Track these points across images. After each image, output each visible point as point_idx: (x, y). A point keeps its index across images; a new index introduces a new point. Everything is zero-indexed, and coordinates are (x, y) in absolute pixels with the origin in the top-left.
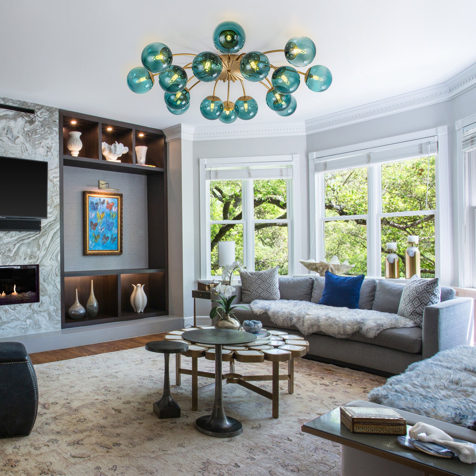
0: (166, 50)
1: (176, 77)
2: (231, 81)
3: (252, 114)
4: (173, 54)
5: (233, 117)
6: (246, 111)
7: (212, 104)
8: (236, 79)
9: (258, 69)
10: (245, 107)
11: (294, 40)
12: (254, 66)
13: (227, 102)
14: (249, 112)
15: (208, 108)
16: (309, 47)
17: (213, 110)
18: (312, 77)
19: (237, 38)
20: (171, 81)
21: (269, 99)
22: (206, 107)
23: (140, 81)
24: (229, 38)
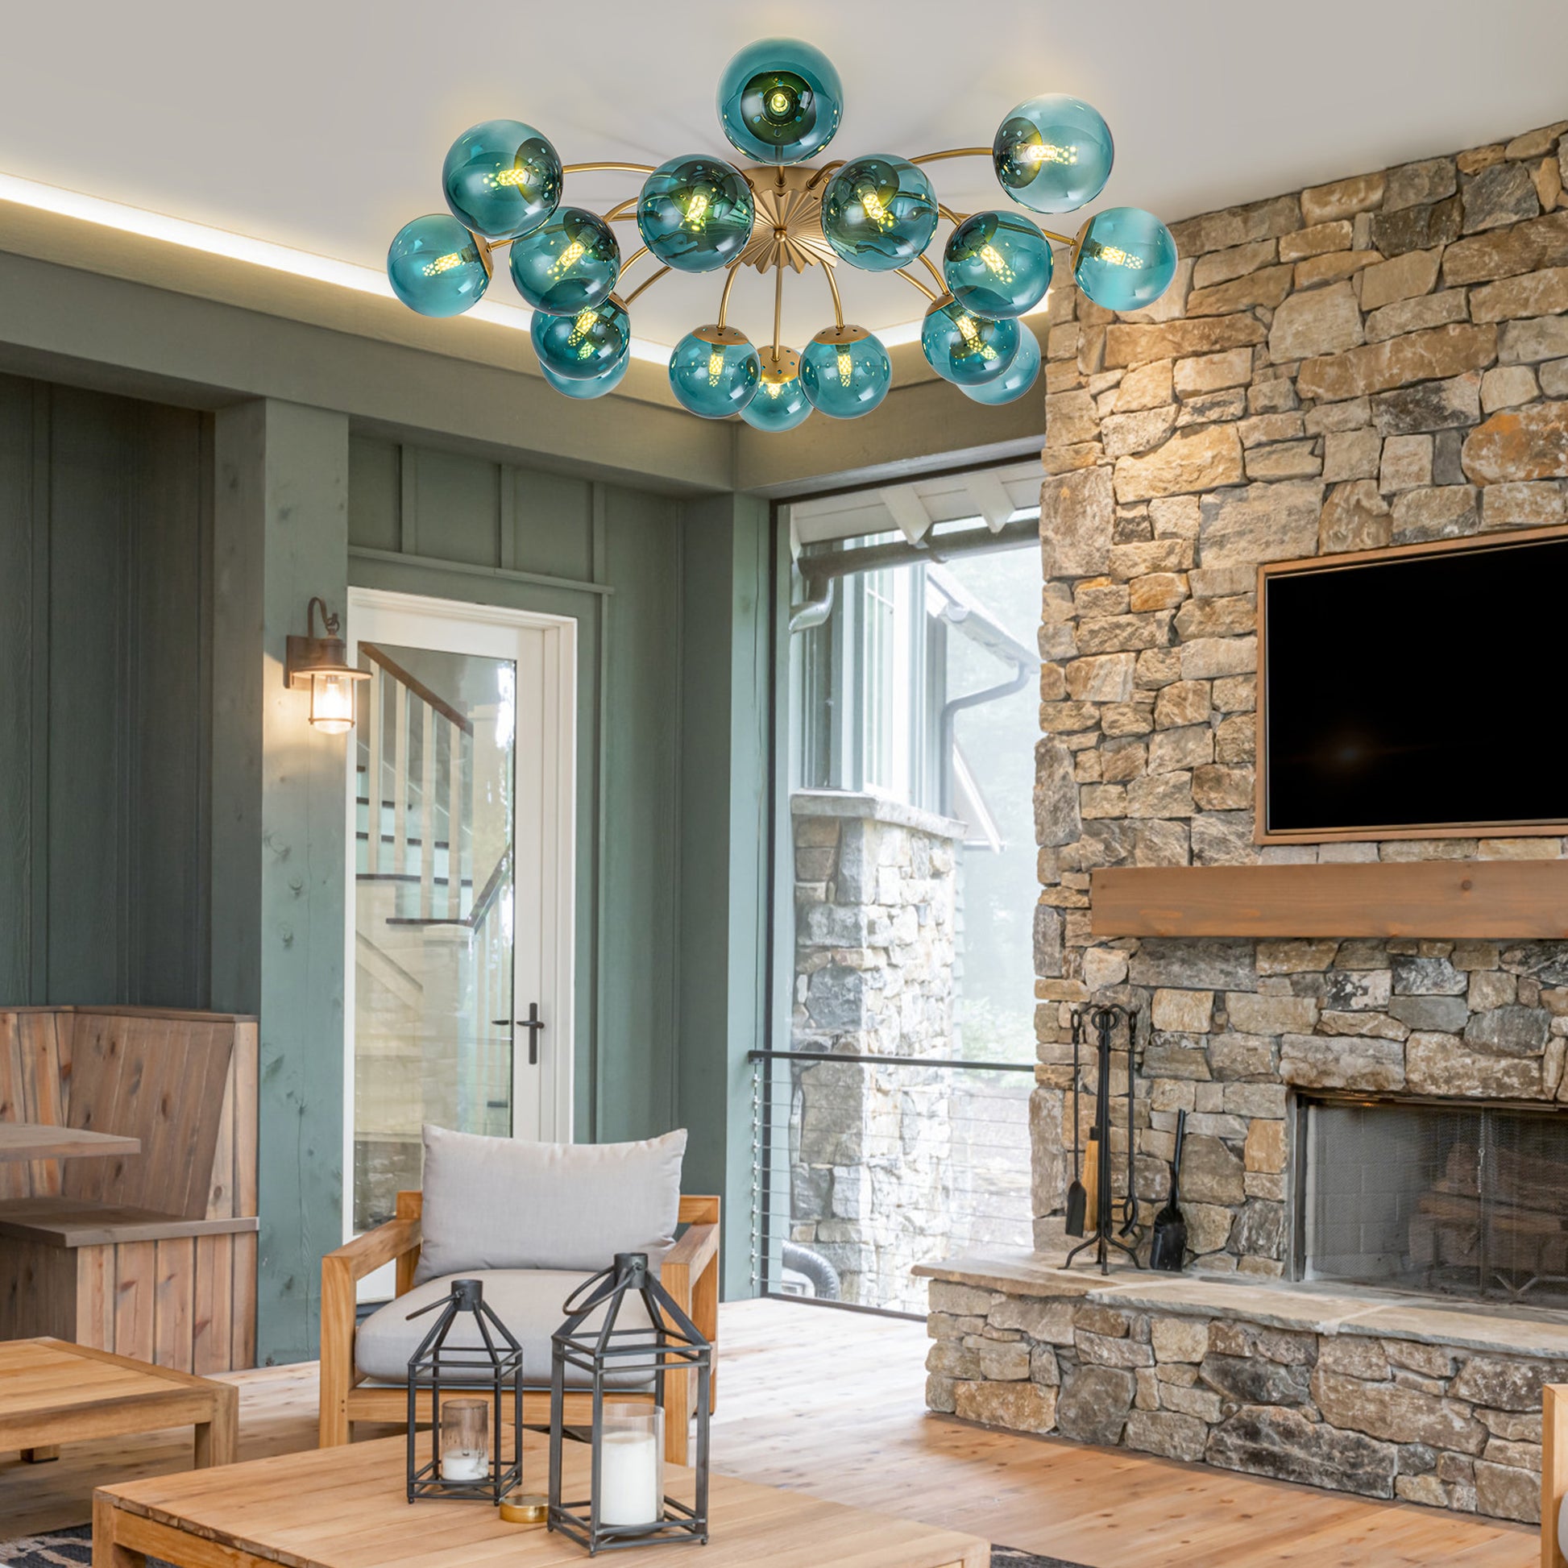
0: (537, 149)
1: (575, 253)
2: (787, 270)
3: (866, 396)
4: (563, 164)
5: (794, 407)
6: (847, 383)
7: (713, 357)
8: (806, 261)
9: (890, 224)
10: (841, 367)
11: (1029, 109)
12: (876, 212)
13: (774, 348)
14: (856, 387)
15: (700, 373)
16: (1086, 138)
17: (719, 381)
18: (1098, 253)
19: (809, 103)
20: (556, 270)
21: (934, 339)
22: (692, 369)
23: (437, 268)
24: (780, 103)
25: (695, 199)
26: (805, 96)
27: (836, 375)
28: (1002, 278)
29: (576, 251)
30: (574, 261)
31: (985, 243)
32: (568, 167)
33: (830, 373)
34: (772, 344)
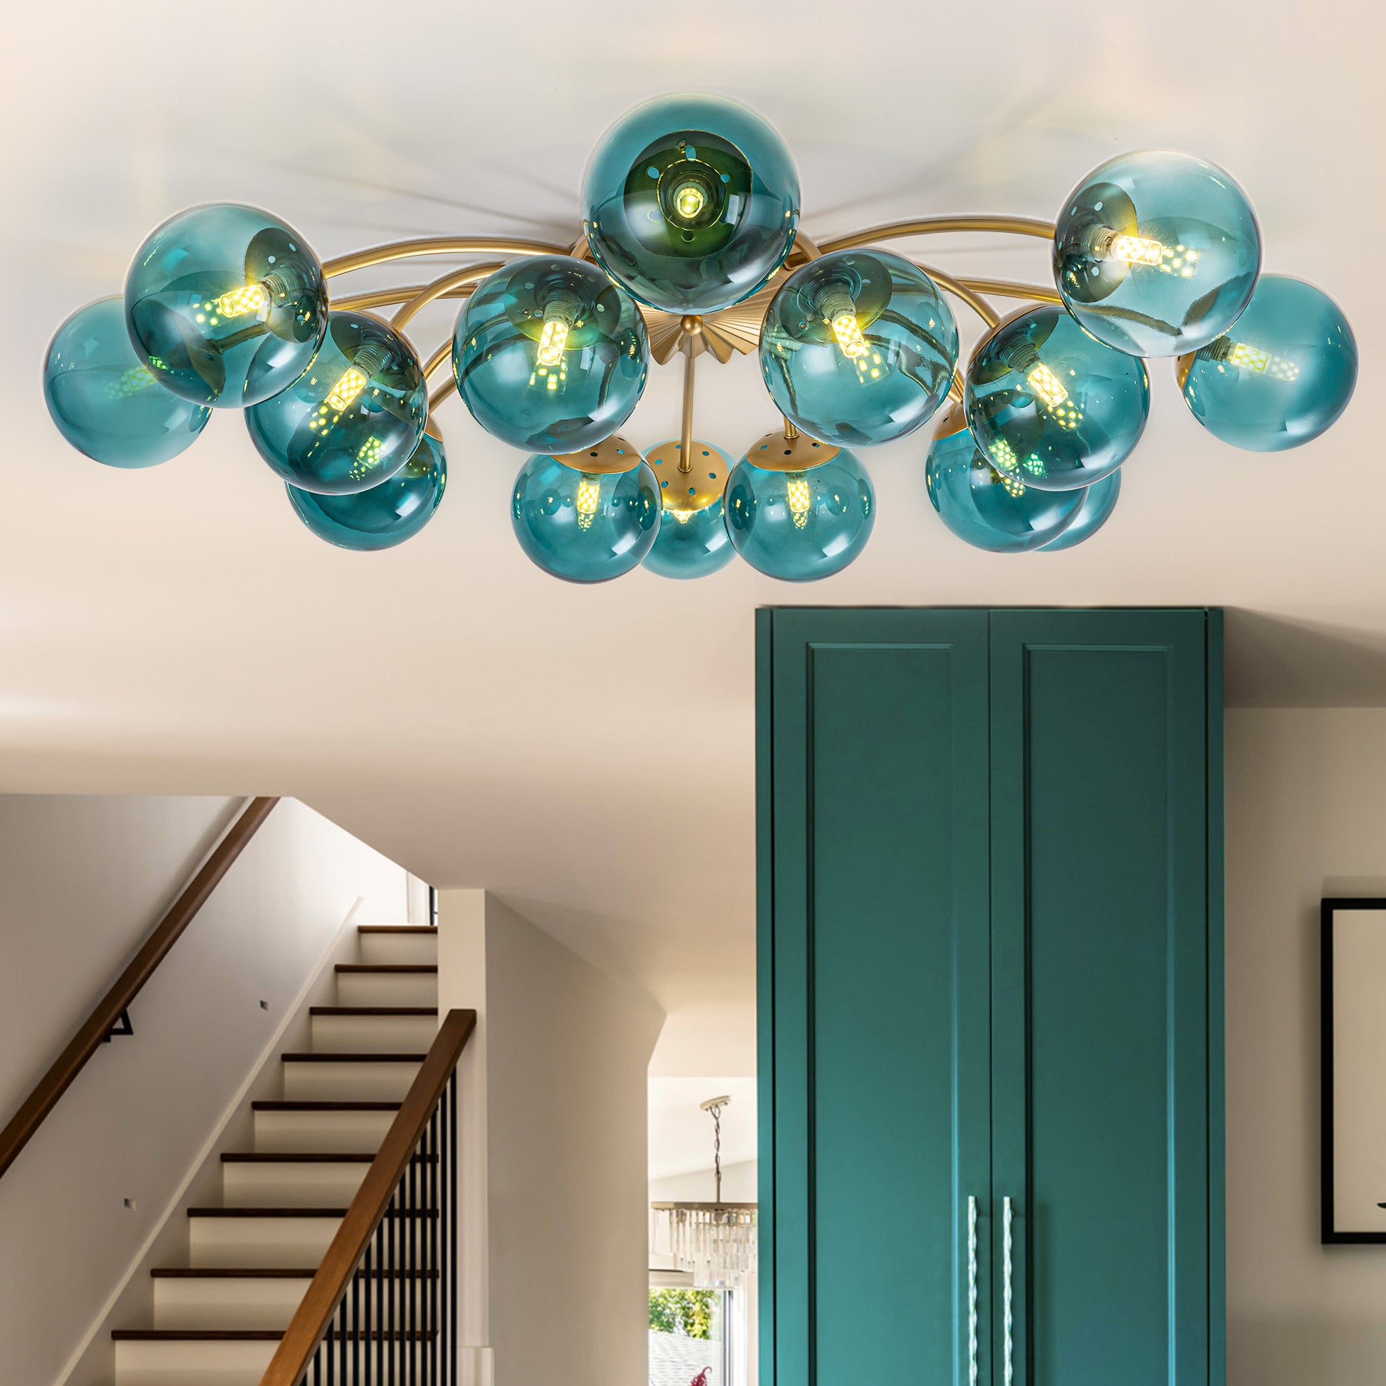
2: (705, 362)
3: (836, 548)
4: (322, 259)
5: (717, 542)
6: (801, 523)
7: (583, 485)
8: (733, 347)
9: (875, 373)
10: (792, 500)
11: (1121, 174)
12: (853, 348)
13: (682, 447)
14: (817, 533)
15: (562, 516)
16: (1214, 234)
17: (594, 521)
18: (1225, 354)
19: (741, 215)
20: (323, 422)
21: (946, 476)
22: (550, 511)
23: (126, 388)
24: (690, 201)
25: (548, 327)
26: (735, 202)
27: (784, 515)
28: (1062, 423)
29: (353, 384)
30: (349, 402)
31: (1034, 359)
32: (334, 265)
33: (774, 513)
34: (679, 438)
